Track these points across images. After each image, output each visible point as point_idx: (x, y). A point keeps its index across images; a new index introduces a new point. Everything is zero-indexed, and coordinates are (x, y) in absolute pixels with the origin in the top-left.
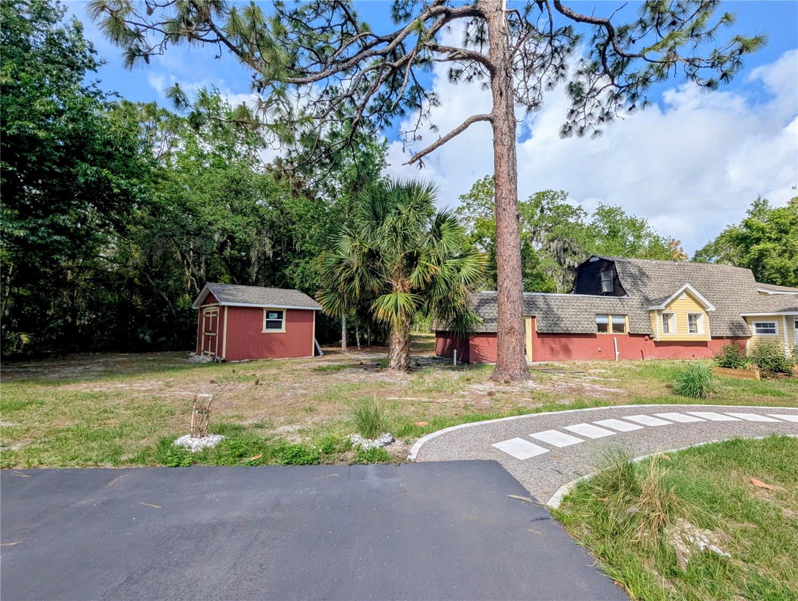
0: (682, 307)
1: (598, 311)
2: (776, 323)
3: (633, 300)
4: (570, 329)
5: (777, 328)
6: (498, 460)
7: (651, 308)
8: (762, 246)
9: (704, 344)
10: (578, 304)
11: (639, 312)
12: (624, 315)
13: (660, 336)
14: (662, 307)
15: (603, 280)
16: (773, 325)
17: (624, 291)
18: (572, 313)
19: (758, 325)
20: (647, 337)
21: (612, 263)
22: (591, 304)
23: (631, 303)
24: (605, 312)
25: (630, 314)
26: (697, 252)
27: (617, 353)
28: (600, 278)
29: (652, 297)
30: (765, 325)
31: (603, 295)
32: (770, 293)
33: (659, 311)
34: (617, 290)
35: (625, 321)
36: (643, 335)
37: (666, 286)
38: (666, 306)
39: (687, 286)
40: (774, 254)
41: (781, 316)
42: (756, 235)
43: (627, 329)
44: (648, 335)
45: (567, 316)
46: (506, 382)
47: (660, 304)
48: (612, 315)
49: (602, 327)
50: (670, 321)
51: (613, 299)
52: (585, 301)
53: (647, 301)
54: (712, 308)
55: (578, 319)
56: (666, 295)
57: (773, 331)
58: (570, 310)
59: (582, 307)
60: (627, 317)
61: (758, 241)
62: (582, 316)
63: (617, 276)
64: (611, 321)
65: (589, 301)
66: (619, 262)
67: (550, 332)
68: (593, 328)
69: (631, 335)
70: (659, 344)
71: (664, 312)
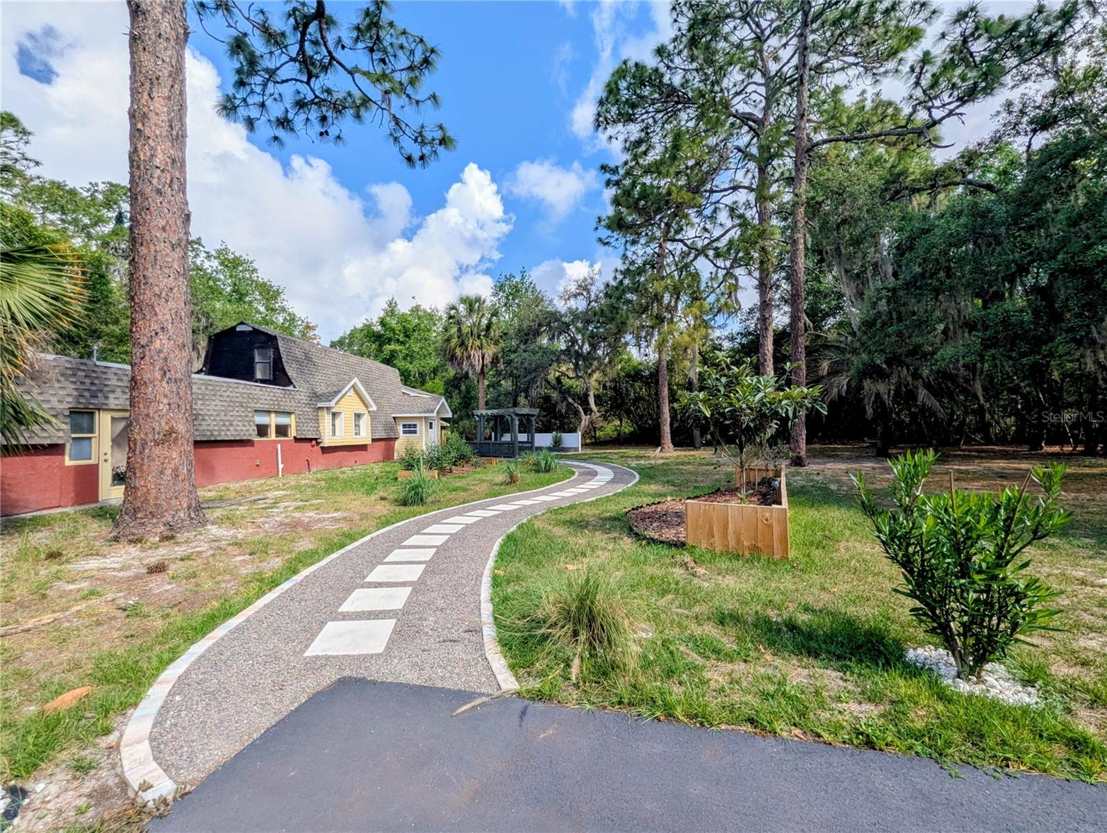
0: (348, 404)
1: (258, 406)
2: (418, 423)
3: (300, 391)
4: (216, 433)
5: (418, 429)
6: (347, 673)
7: (319, 405)
8: (392, 347)
9: (363, 448)
10: (228, 393)
11: (306, 409)
12: (289, 413)
13: (327, 441)
14: (332, 404)
15: (257, 360)
16: (415, 426)
17: (289, 380)
18: (219, 408)
19: (404, 426)
20: (314, 442)
21: (274, 338)
22: (248, 395)
23: (298, 397)
24: (266, 407)
25: (297, 412)
26: (332, 342)
27: (281, 466)
28: (253, 358)
29: (320, 390)
30: (410, 426)
31: (256, 381)
32: (412, 394)
33: (328, 408)
34: (279, 377)
35: (291, 421)
36: (311, 440)
37: (333, 378)
38: (336, 403)
39: (355, 380)
40: (401, 356)
41: (421, 417)
42: (389, 334)
43: (293, 433)
44: (316, 439)
45: (212, 412)
46: (165, 538)
47: (330, 401)
48: (276, 412)
49: (262, 430)
50: (337, 422)
51: (276, 390)
52: (240, 390)
53: (316, 396)
54: (374, 408)
55: (228, 417)
56: (335, 389)
57: (415, 432)
58: (217, 402)
59: (234, 399)
60: (293, 416)
61: (389, 341)
62: (235, 413)
63: (280, 358)
64: (273, 421)
65: (245, 391)
66: (283, 339)
67: (205, 439)
68: (251, 432)
69: (296, 440)
70: (326, 450)
71: (333, 410)
